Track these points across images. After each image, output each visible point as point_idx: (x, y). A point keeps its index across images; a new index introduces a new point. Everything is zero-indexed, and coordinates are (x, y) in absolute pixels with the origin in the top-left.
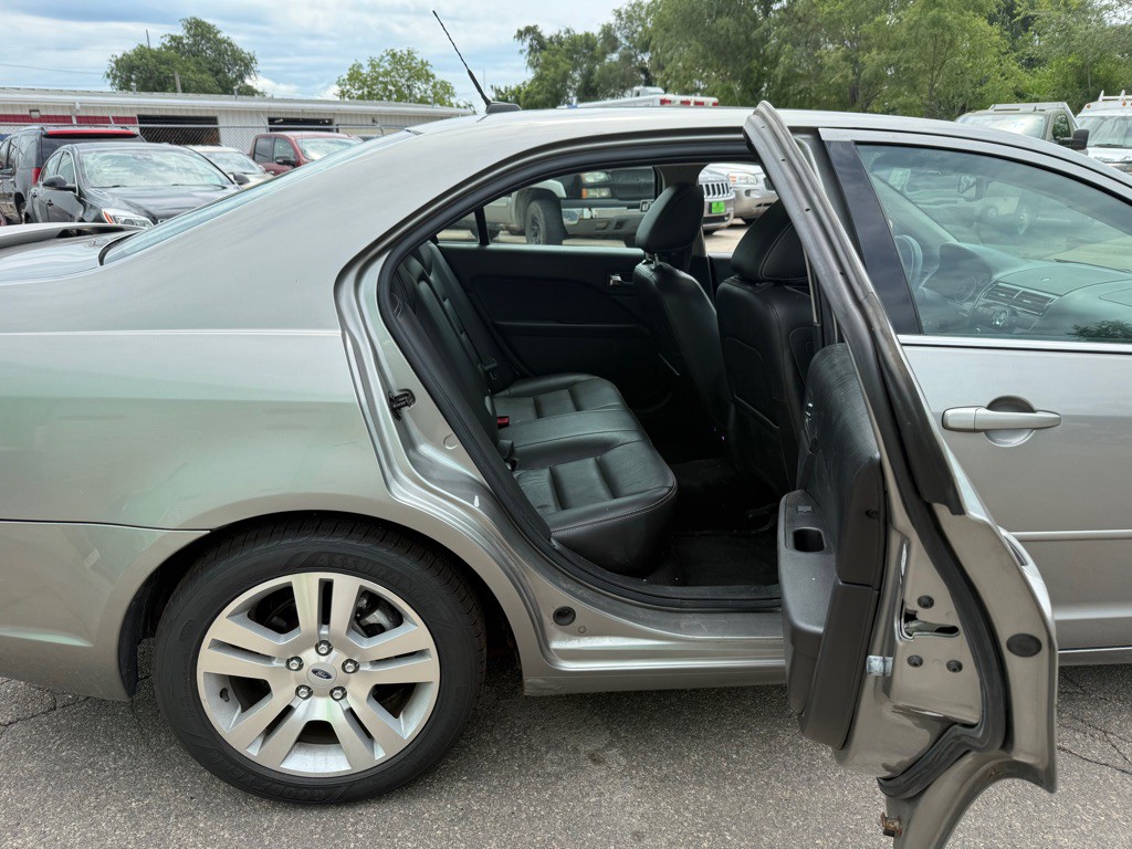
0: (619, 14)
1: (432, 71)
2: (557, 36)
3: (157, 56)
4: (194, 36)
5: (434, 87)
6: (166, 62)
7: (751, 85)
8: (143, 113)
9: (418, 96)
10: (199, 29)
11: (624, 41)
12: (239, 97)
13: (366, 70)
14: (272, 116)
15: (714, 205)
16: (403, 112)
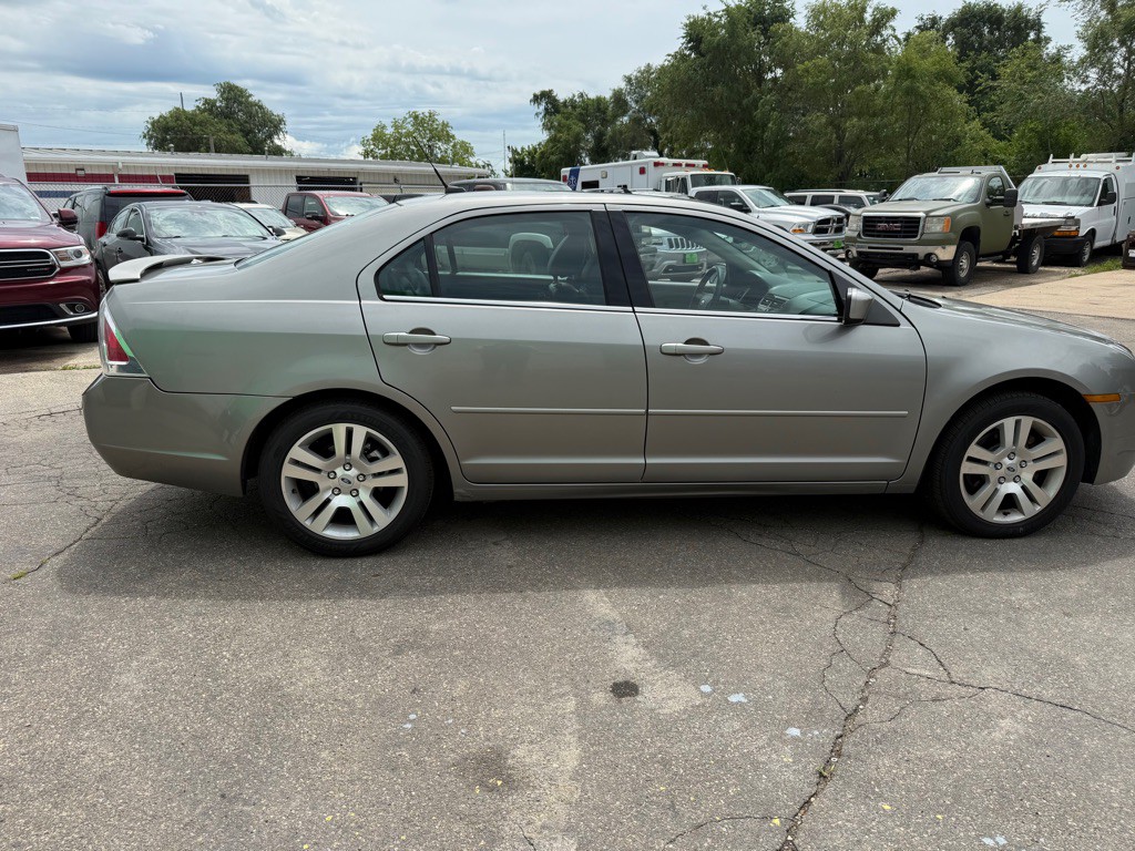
0: (629, 80)
1: (452, 132)
2: (571, 100)
3: (191, 117)
4: (227, 99)
5: (454, 146)
6: (201, 123)
7: (745, 148)
8: (180, 171)
9: (439, 156)
10: (232, 94)
11: (634, 105)
12: (269, 157)
13: (389, 131)
14: (301, 174)
15: (687, 256)
16: (423, 171)
